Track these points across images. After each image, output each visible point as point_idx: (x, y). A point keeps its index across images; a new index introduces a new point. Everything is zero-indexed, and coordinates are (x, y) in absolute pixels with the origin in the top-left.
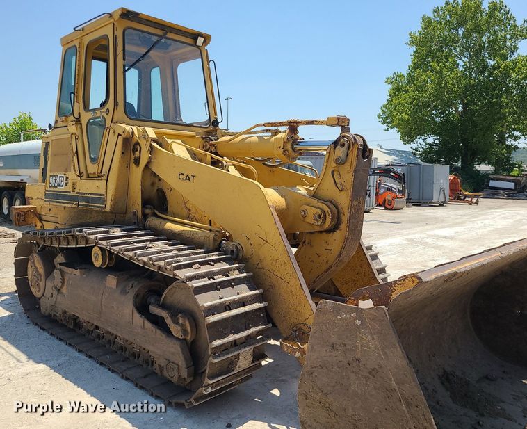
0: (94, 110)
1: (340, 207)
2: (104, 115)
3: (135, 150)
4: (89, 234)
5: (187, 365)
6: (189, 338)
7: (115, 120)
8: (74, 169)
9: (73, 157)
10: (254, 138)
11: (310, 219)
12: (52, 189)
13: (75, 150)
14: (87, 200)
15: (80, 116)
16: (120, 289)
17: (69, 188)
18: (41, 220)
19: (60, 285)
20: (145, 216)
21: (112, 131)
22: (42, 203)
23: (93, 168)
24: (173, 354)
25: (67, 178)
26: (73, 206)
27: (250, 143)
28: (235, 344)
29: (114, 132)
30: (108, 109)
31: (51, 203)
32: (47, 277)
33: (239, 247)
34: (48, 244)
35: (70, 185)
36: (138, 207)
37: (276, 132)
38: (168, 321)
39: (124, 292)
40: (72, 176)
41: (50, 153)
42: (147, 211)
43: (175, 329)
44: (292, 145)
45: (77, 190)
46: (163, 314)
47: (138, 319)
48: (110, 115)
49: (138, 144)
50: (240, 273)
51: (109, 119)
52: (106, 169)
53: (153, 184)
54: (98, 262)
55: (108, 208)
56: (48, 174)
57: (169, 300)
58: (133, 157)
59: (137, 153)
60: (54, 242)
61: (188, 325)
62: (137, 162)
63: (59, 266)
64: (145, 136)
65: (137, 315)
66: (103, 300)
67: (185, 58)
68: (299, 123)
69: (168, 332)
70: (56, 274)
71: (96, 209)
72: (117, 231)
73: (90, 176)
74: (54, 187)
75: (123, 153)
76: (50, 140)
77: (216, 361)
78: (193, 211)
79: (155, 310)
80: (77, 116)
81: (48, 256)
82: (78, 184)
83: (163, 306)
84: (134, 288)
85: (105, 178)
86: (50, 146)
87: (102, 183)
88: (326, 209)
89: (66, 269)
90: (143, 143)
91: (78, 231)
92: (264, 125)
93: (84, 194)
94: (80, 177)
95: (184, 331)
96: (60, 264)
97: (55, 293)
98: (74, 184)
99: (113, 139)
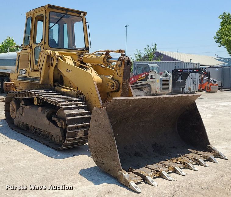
0: (37, 44)
1: (120, 83)
2: (41, 46)
3: (51, 60)
4: (32, 92)
5: (62, 136)
6: (63, 127)
7: (44, 48)
8: (29, 67)
9: (28, 62)
10: (95, 56)
11: (109, 87)
12: (20, 75)
13: (29, 59)
14: (33, 79)
15: (32, 46)
16: (42, 112)
17: (27, 75)
18: (16, 88)
19: (22, 112)
20: (55, 86)
21: (43, 52)
22: (16, 81)
23: (36, 67)
24: (58, 132)
25: (26, 71)
26: (28, 82)
27: (93, 58)
28: (77, 128)
29: (44, 53)
30: (42, 44)
31: (20, 81)
32: (17, 110)
33: (84, 97)
34: (18, 97)
35: (27, 73)
36: (52, 82)
37: (103, 54)
38: (57, 121)
39: (44, 113)
40: (28, 70)
41: (20, 60)
42: (56, 84)
43: (59, 124)
44: (107, 59)
45: (30, 76)
46: (56, 119)
47: (48, 122)
48: (43, 46)
49: (52, 58)
50: (83, 105)
51: (42, 47)
52: (40, 67)
53: (58, 74)
54: (36, 103)
55: (41, 83)
56: (19, 69)
57: (58, 115)
58: (51, 63)
59: (52, 61)
60: (20, 96)
61: (63, 123)
62: (52, 65)
63: (22, 105)
64: (55, 55)
65: (47, 120)
66: (37, 117)
67: (77, 21)
68: (109, 51)
69: (57, 126)
70: (21, 108)
71: (36, 83)
72: (43, 91)
73: (35, 70)
74: (21, 74)
75: (47, 61)
76: (20, 54)
77: (69, 132)
78: (72, 84)
79: (53, 118)
80: (31, 45)
81: (18, 102)
82: (30, 73)
83: (56, 117)
84: (48, 111)
85: (40, 71)
86: (20, 57)
87: (39, 73)
88: (115, 83)
89: (24, 106)
90: (54, 57)
91: (28, 91)
92: (99, 52)
93: (32, 77)
94: (31, 70)
95: (62, 125)
96: (22, 104)
97: (20, 115)
98: (29, 73)
99: (43, 55)
